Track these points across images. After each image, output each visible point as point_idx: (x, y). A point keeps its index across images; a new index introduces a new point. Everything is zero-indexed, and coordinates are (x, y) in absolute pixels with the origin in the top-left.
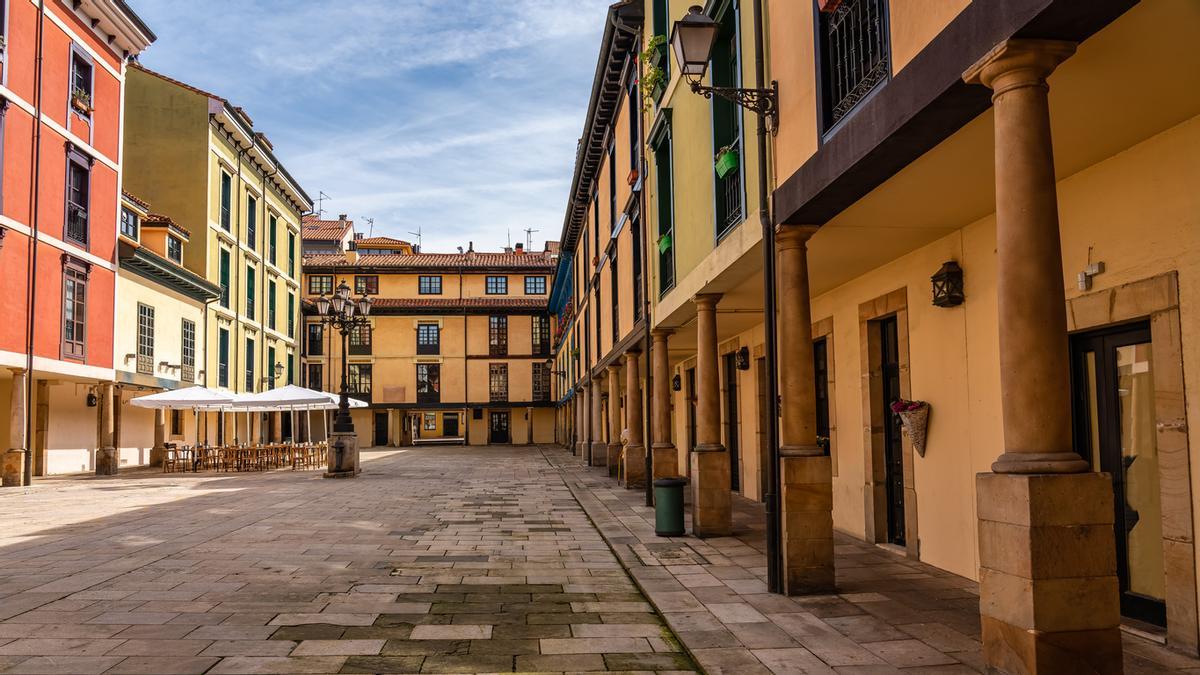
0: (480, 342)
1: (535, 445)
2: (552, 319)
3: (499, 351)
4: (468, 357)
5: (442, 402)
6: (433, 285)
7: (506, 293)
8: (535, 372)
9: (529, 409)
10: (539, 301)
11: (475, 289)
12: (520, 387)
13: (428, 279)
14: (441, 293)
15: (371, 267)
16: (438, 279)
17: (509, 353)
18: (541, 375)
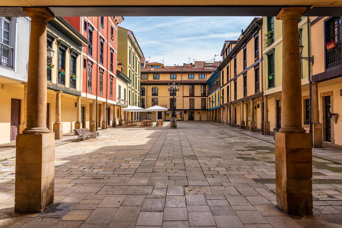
0: (187, 93)
1: (202, 121)
2: (206, 86)
3: (192, 95)
4: (184, 97)
5: (176, 109)
6: (174, 77)
7: (194, 79)
8: (202, 101)
9: (200, 111)
10: (203, 81)
11: (185, 78)
12: (198, 104)
13: (173, 75)
14: (176, 79)
15: (158, 72)
16: (175, 75)
17: (195, 96)
18: (204, 101)
